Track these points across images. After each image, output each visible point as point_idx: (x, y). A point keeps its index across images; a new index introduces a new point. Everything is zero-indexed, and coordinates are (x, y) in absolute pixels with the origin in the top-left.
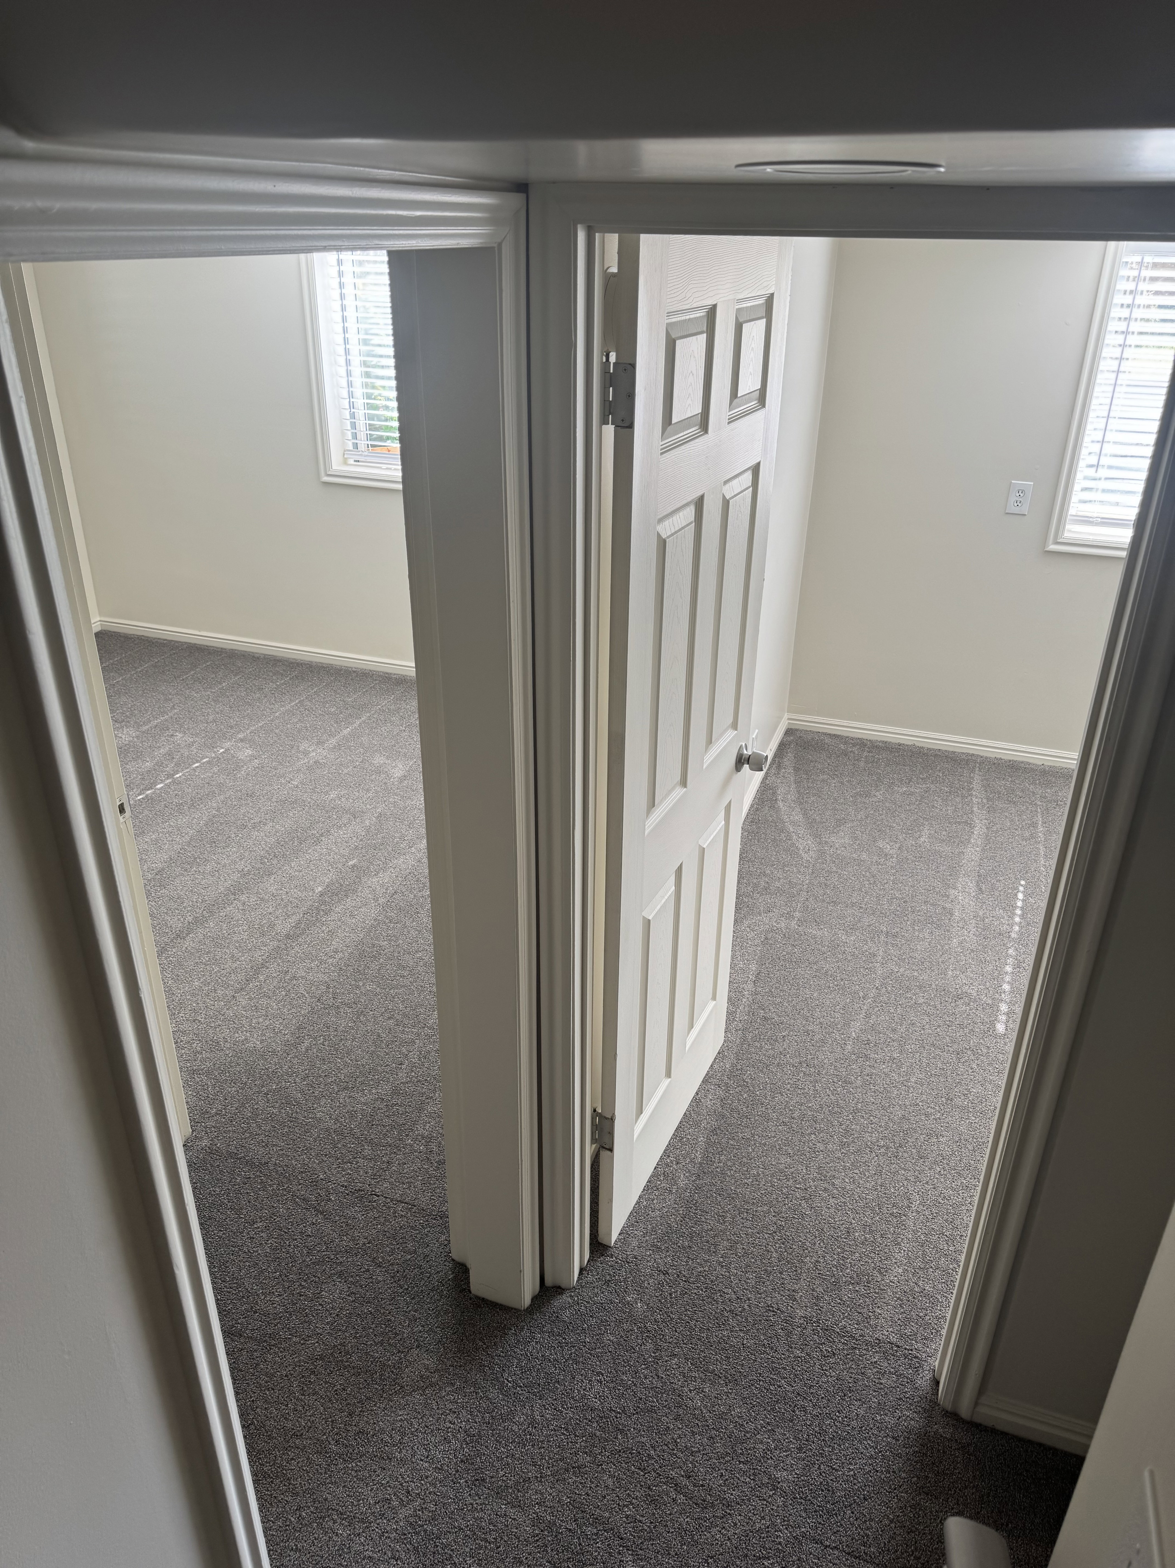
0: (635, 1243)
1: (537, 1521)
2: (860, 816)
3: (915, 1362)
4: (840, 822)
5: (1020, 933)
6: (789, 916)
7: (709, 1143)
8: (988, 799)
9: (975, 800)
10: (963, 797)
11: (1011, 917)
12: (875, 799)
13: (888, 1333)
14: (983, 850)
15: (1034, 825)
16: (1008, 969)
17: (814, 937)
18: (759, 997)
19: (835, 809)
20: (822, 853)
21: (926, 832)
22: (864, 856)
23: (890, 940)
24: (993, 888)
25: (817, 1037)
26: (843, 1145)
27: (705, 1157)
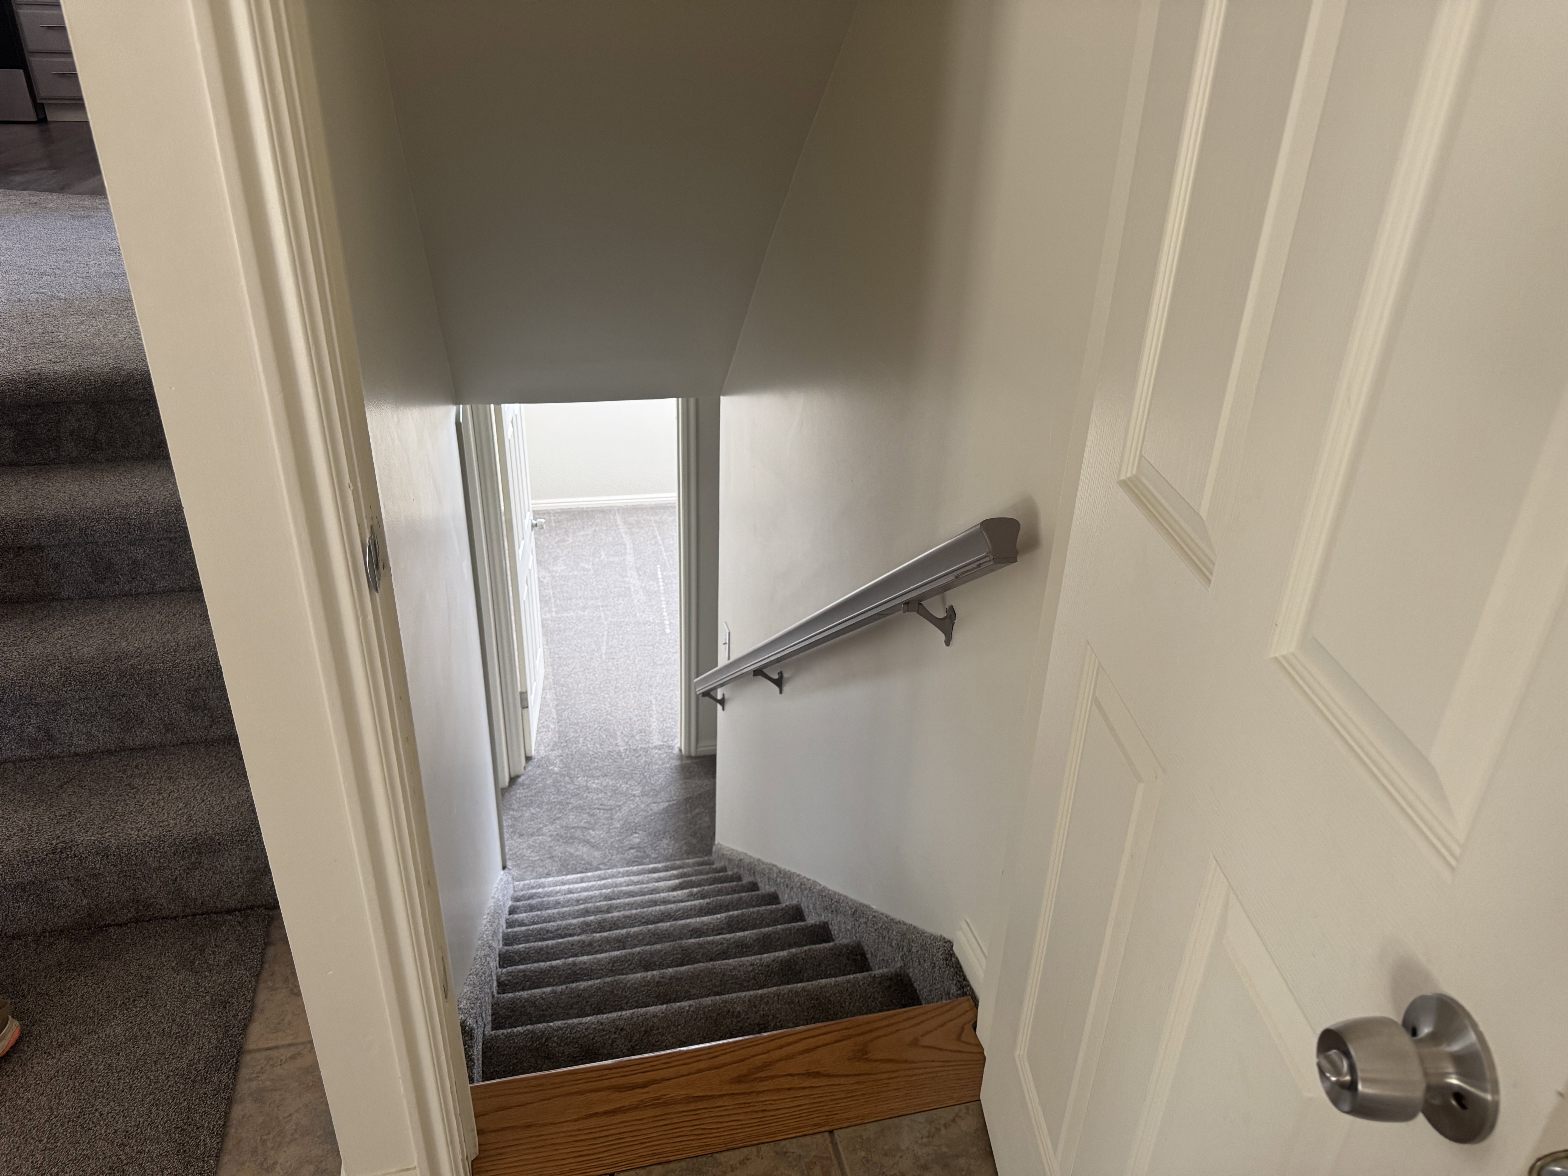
0: (542, 752)
1: (551, 836)
2: (565, 552)
3: (671, 747)
4: (556, 559)
5: (664, 589)
6: (550, 611)
7: (557, 711)
8: (628, 529)
9: (622, 531)
10: (615, 530)
11: (658, 583)
12: (568, 542)
13: (658, 743)
14: (635, 555)
15: (655, 537)
16: (664, 606)
17: (567, 617)
18: (552, 650)
19: (549, 552)
20: (553, 577)
21: (603, 553)
22: (576, 573)
23: (605, 608)
24: (645, 572)
25: (588, 658)
26: (616, 692)
27: (558, 714)
